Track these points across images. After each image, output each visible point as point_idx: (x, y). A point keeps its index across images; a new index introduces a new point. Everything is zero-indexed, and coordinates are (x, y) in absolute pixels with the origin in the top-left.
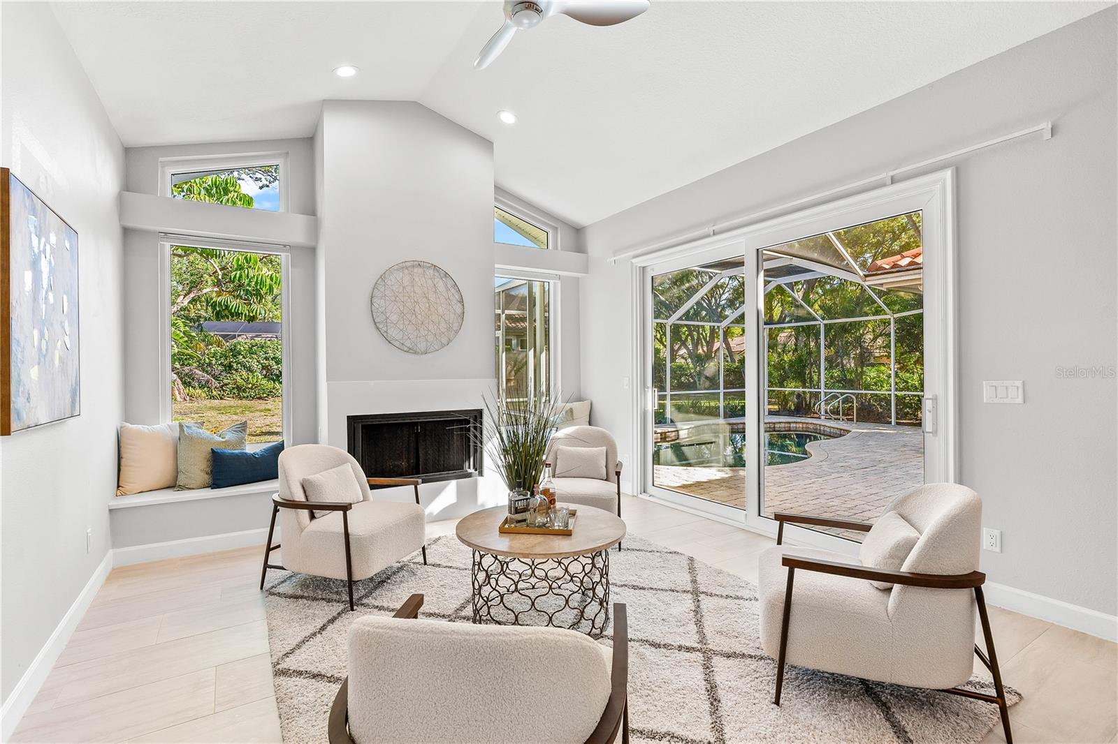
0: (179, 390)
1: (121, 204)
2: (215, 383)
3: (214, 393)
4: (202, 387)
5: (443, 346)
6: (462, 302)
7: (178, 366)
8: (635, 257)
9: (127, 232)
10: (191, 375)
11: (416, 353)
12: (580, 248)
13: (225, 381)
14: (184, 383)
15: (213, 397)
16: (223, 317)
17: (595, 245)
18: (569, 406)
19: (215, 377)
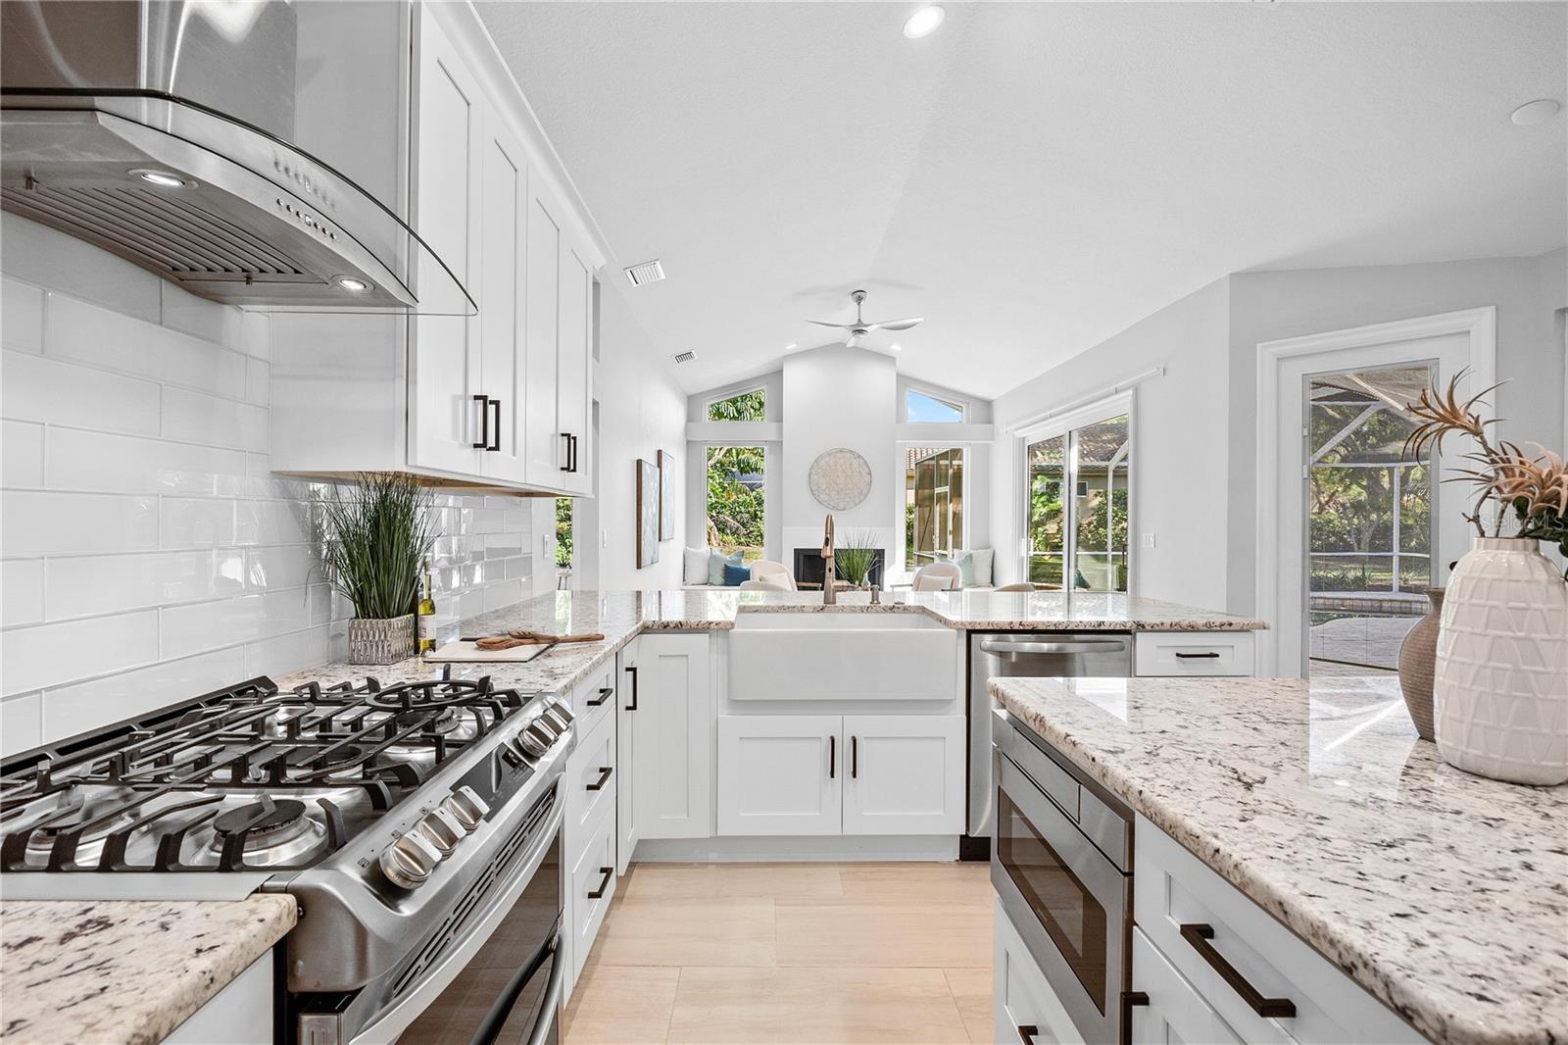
0: (715, 535)
1: (687, 430)
2: (743, 531)
3: (742, 540)
4: (733, 534)
5: (856, 505)
6: (870, 474)
7: (714, 514)
8: (1017, 429)
9: (688, 442)
10: (725, 523)
11: (837, 509)
12: (989, 420)
13: (751, 529)
14: (719, 530)
15: (740, 544)
16: (745, 472)
17: (1000, 414)
18: (972, 552)
19: (743, 525)
